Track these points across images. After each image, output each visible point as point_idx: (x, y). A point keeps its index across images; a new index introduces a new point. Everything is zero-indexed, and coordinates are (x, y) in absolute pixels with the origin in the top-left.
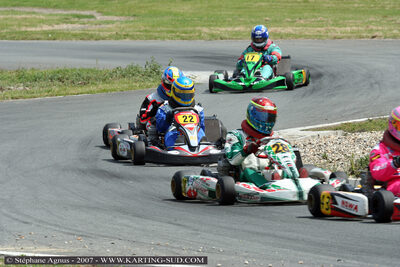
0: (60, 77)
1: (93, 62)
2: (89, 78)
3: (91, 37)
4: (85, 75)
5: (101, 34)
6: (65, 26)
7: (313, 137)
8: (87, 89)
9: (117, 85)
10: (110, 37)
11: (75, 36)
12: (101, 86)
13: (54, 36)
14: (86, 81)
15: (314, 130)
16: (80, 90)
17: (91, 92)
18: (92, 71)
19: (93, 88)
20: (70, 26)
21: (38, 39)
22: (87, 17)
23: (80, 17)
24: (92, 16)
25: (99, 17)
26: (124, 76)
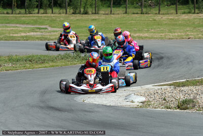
0: (30, 60)
2: (45, 60)
4: (42, 58)
5: (51, 37)
6: (32, 33)
7: (159, 89)
9: (59, 63)
11: (37, 38)
12: (51, 64)
13: (27, 38)
14: (43, 62)
15: (159, 86)
16: (40, 66)
17: (46, 67)
18: (46, 56)
19: (47, 65)
20: (35, 33)
21: (19, 40)
22: (44, 29)
23: (40, 29)
24: (46, 28)
25: (50, 29)
26: (62, 59)
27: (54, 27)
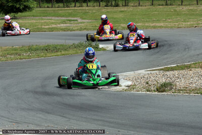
1: (63, 41)
2: (59, 49)
3: (68, 30)
4: (58, 47)
5: (74, 29)
8: (56, 54)
9: (71, 52)
10: (77, 30)
11: (62, 29)
12: (63, 53)
13: (52, 30)
17: (57, 55)
18: (62, 45)
19: (59, 53)
22: (74, 20)
23: (70, 21)
24: (76, 20)
25: (80, 20)
26: (75, 48)
27: (84, 19)
